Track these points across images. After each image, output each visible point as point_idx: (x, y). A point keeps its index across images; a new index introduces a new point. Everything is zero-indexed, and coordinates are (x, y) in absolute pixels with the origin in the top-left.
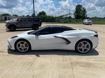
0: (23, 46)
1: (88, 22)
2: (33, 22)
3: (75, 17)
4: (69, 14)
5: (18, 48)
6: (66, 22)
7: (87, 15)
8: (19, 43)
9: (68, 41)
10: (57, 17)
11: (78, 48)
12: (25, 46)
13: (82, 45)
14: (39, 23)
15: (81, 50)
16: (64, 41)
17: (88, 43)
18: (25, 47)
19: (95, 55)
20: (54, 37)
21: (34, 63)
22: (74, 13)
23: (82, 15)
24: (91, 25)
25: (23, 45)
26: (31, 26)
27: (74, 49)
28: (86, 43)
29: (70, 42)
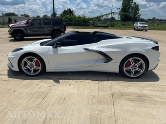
0: (31, 65)
1: (142, 26)
2: (51, 26)
3: (121, 18)
4: (112, 13)
5: (23, 69)
6: (106, 27)
7: (140, 15)
8: (25, 59)
9: (107, 58)
10: (92, 19)
11: (125, 69)
12: (36, 65)
13: (130, 64)
14: (61, 27)
15: (129, 72)
16: (101, 57)
17: (142, 61)
18: (35, 67)
19: (153, 81)
20: (84, 51)
21: (49, 94)
22: (120, 12)
23: (131, 15)
24: (146, 31)
25: (32, 63)
26: (48, 32)
27: (117, 70)
28: (139, 61)
29: (112, 59)
